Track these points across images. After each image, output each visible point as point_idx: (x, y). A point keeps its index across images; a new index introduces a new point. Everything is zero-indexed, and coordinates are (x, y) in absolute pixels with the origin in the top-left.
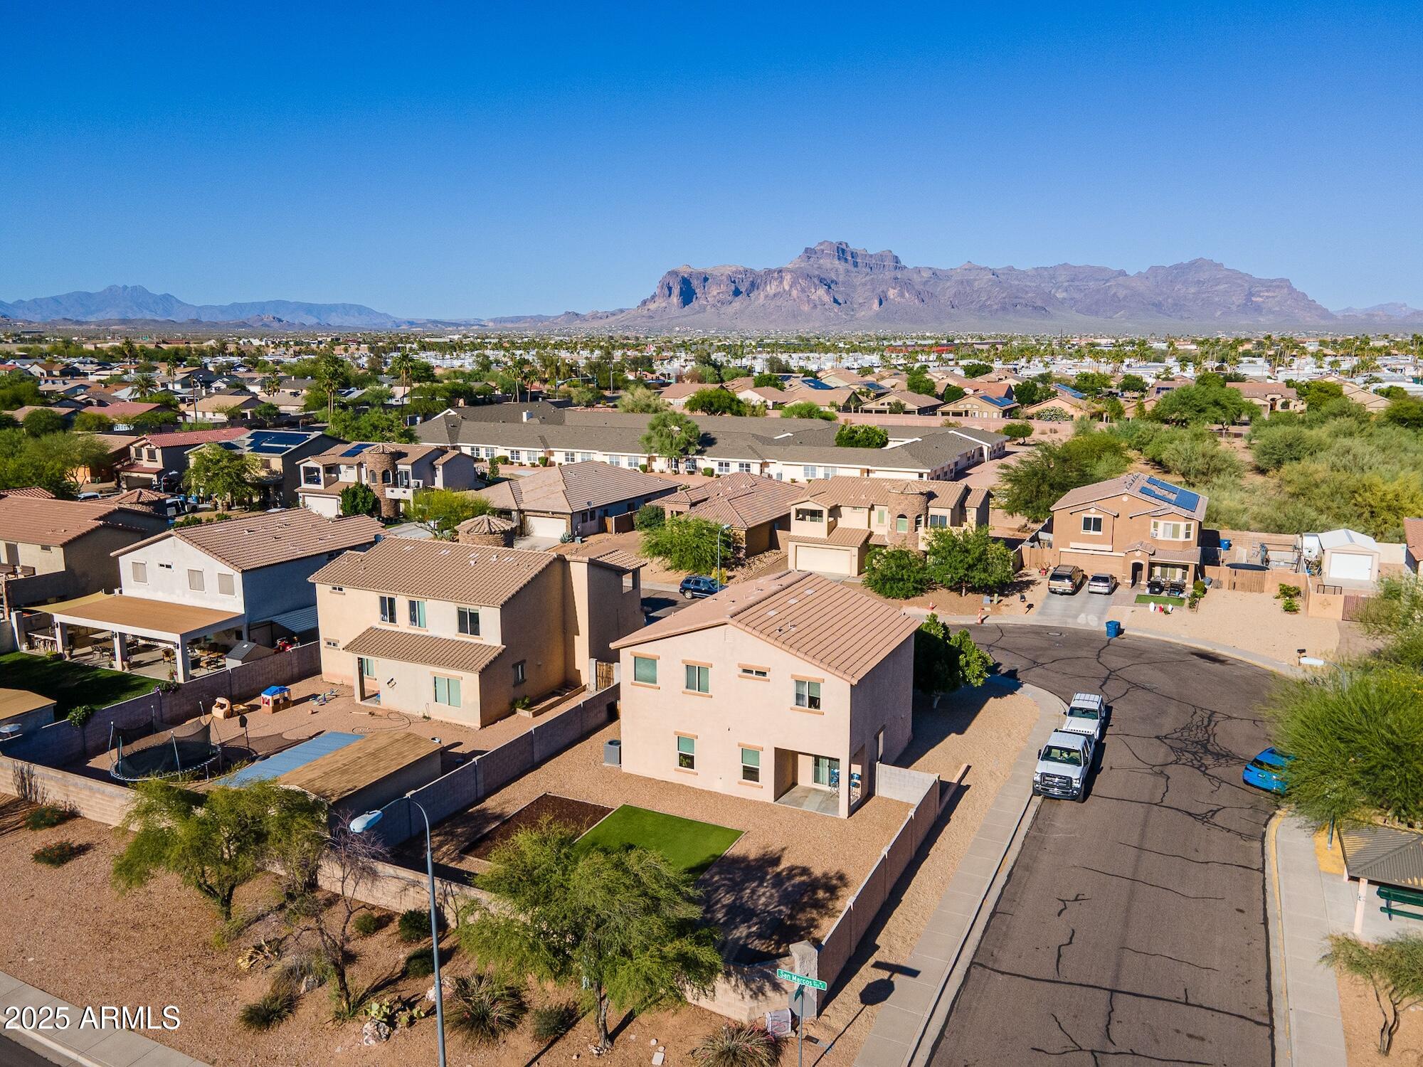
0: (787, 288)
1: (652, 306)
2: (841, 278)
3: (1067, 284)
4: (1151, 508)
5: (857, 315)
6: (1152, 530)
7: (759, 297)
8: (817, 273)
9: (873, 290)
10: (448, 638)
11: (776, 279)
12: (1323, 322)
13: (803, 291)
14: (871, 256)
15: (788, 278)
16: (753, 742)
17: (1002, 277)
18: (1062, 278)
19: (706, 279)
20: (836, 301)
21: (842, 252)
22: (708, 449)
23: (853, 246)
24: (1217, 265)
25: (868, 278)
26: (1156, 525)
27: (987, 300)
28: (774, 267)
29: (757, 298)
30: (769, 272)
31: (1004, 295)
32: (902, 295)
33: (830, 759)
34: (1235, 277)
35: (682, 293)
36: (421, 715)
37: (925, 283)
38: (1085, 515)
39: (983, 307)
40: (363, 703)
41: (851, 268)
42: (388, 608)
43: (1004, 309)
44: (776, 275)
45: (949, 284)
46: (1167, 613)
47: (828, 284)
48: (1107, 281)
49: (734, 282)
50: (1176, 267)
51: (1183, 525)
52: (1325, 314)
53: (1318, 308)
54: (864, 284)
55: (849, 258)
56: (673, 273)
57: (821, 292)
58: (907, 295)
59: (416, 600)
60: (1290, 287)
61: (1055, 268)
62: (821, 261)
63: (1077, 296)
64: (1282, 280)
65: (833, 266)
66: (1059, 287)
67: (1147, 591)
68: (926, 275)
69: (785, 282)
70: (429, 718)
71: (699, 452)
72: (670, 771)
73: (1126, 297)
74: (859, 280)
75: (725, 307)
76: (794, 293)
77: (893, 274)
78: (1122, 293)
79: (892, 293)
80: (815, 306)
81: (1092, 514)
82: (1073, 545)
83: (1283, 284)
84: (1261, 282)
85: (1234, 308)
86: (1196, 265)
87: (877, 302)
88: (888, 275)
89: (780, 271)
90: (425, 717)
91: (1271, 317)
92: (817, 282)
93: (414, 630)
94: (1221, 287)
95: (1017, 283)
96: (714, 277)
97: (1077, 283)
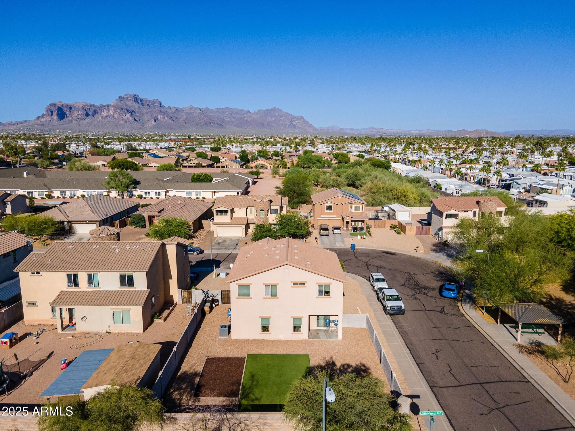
0: (112, 113)
1: (43, 120)
2: (137, 110)
3: (229, 115)
4: (349, 201)
5: (146, 126)
6: (350, 208)
7: (99, 117)
8: (125, 107)
9: (152, 115)
10: (114, 290)
11: (106, 110)
12: (314, 132)
13: (120, 115)
14: (149, 101)
15: (112, 109)
16: (298, 315)
17: (204, 112)
18: (227, 113)
19: (71, 108)
20: (135, 120)
21: (136, 99)
22: (137, 186)
23: (141, 97)
24: (280, 110)
25: (148, 110)
26: (351, 207)
27: (199, 121)
28: (104, 104)
29: (98, 117)
30: (102, 106)
31: (206, 119)
32: (164, 118)
33: (324, 316)
34: (287, 115)
35: (58, 114)
36: (105, 331)
37: (173, 113)
38: (326, 205)
39: (198, 124)
40: (63, 332)
41: (141, 106)
42: (73, 280)
43: (206, 124)
44: (106, 107)
45: (183, 114)
46: (364, 239)
47: (131, 113)
48: (244, 114)
49: (85, 110)
50: (267, 110)
51: (361, 206)
52: (315, 129)
53: (313, 127)
54: (147, 113)
55: (140, 102)
56: (52, 105)
57: (128, 116)
58: (166, 118)
59: (92, 273)
60: (303, 119)
61: (224, 109)
62: (127, 102)
63: (233, 120)
64: (301, 116)
65: (131, 104)
66: (226, 117)
67: (353, 231)
68: (173, 110)
69: (111, 111)
70: (110, 333)
71: (135, 188)
72: (257, 334)
73: (251, 121)
74: (145, 111)
75: (82, 121)
76: (116, 116)
77: (159, 109)
78: (249, 119)
79: (160, 117)
80: (126, 122)
81: (329, 204)
82: (322, 216)
83: (301, 118)
84: (295, 117)
85: (287, 126)
86: (273, 110)
87: (153, 121)
88: (157, 109)
89: (108, 106)
90: (107, 332)
91: (299, 129)
92: (126, 111)
93: (92, 289)
94: (282, 118)
95: (210, 114)
96: (75, 108)
97: (233, 115)
